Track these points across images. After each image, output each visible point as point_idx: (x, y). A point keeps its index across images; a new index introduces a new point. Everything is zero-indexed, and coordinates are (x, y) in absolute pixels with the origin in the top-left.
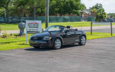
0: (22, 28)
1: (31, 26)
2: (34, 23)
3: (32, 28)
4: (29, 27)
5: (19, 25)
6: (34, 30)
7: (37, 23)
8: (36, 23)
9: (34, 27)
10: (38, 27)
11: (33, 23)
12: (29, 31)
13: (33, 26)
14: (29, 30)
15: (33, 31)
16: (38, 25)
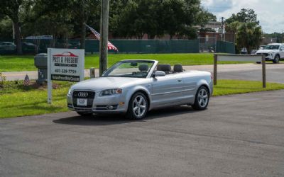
0: (42, 67)
1: (60, 62)
2: (67, 54)
3: (61, 68)
4: (55, 65)
5: (35, 59)
6: (66, 71)
7: (74, 56)
8: (72, 55)
9: (67, 65)
10: (76, 66)
11: (65, 54)
12: (54, 75)
13: (64, 63)
14: (56, 71)
15: (63, 74)
16: (76, 60)
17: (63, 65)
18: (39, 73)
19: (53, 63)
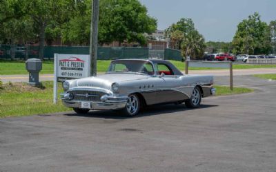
1: (67, 67)
2: (73, 59)
4: (62, 68)
6: (73, 74)
8: (78, 60)
9: (73, 69)
10: (82, 69)
11: (71, 59)
12: (61, 78)
13: (70, 67)
14: (62, 74)
15: (70, 76)
16: (82, 65)
17: (69, 69)
18: (30, 77)
19: (60, 67)
